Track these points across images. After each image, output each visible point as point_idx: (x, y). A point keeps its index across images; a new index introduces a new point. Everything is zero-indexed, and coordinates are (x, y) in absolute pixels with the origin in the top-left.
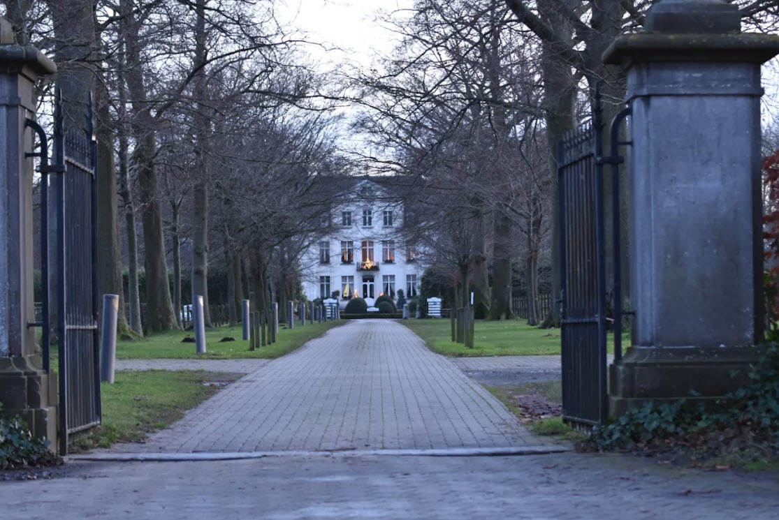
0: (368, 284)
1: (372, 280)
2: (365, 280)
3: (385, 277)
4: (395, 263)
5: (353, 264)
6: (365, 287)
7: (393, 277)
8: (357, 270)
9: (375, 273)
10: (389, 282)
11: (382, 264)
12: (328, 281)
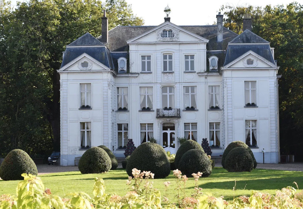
0: (169, 132)
1: (173, 128)
2: (165, 128)
3: (186, 125)
4: (197, 110)
5: (153, 111)
6: (165, 135)
7: (195, 125)
8: (157, 117)
9: (175, 121)
10: (191, 131)
11: (183, 111)
12: (126, 129)
